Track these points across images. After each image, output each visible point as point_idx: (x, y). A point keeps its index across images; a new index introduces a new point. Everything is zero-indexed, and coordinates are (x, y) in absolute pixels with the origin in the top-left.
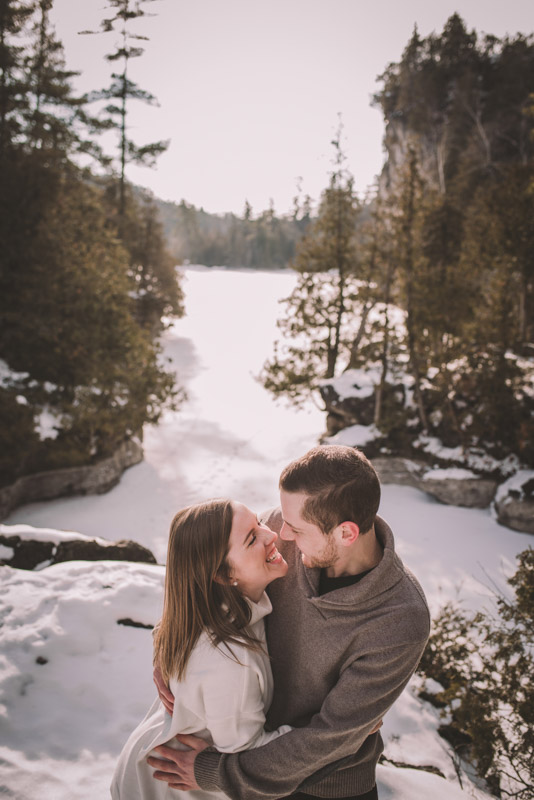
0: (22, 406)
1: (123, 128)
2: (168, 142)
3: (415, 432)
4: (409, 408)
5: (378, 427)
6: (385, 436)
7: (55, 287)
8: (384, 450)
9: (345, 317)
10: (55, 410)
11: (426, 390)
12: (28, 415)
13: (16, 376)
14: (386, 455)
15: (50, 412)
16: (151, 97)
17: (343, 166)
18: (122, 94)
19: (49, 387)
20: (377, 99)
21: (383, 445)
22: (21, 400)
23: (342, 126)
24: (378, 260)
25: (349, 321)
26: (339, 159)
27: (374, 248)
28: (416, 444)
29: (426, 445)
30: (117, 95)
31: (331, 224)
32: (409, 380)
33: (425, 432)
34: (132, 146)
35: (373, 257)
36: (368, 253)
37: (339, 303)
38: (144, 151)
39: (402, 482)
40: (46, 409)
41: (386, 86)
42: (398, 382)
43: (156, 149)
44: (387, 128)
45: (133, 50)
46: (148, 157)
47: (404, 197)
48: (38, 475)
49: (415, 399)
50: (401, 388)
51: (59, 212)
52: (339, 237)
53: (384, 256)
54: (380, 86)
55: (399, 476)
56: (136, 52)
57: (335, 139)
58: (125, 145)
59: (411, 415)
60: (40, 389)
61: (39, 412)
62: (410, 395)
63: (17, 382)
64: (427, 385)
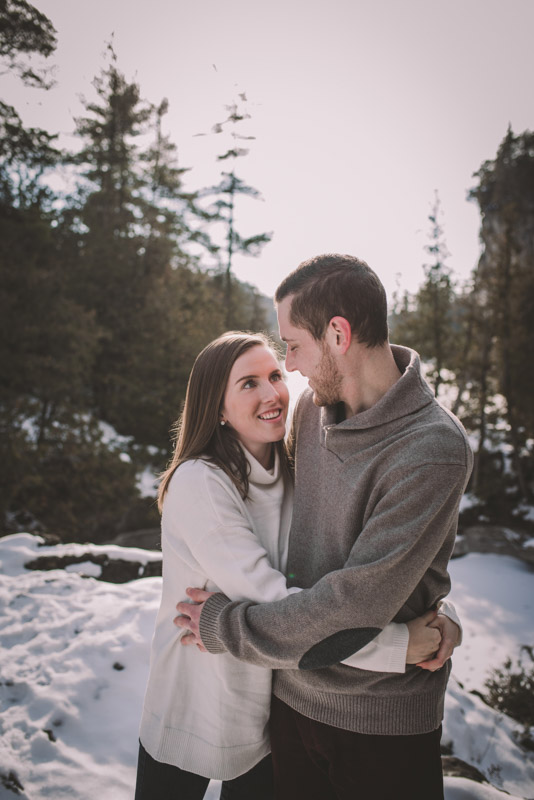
0: (125, 464)
1: (231, 221)
2: (272, 233)
3: (515, 500)
4: (508, 475)
5: (477, 495)
6: (483, 503)
7: (161, 352)
8: (482, 518)
9: (442, 388)
10: (156, 470)
11: (525, 458)
12: (131, 471)
13: (122, 439)
14: (483, 523)
15: (152, 472)
16: (256, 193)
17: (441, 239)
18: (230, 190)
19: (152, 450)
20: (473, 194)
21: (481, 513)
22: (125, 458)
23: (438, 201)
24: (475, 331)
25: (446, 392)
26: (436, 233)
27: (471, 319)
28: (515, 512)
29: (526, 513)
30: (226, 191)
31: (428, 296)
32: (507, 448)
33: (525, 500)
34: (238, 237)
35: (470, 327)
36: (466, 325)
37: (436, 374)
38: (250, 242)
39: (501, 552)
40: (148, 468)
41: (482, 183)
42: (496, 449)
43: (261, 239)
44: (484, 221)
45: (241, 150)
46: (253, 247)
47: (500, 266)
48: (139, 533)
49: (513, 466)
50: (500, 455)
51: (166, 283)
52: (436, 309)
53: (482, 324)
54: (476, 182)
55: (498, 545)
56: (243, 152)
57: (432, 214)
58: (232, 236)
59: (510, 482)
60: (144, 451)
61: (141, 471)
62: (508, 463)
63: (122, 444)
64: (525, 452)
